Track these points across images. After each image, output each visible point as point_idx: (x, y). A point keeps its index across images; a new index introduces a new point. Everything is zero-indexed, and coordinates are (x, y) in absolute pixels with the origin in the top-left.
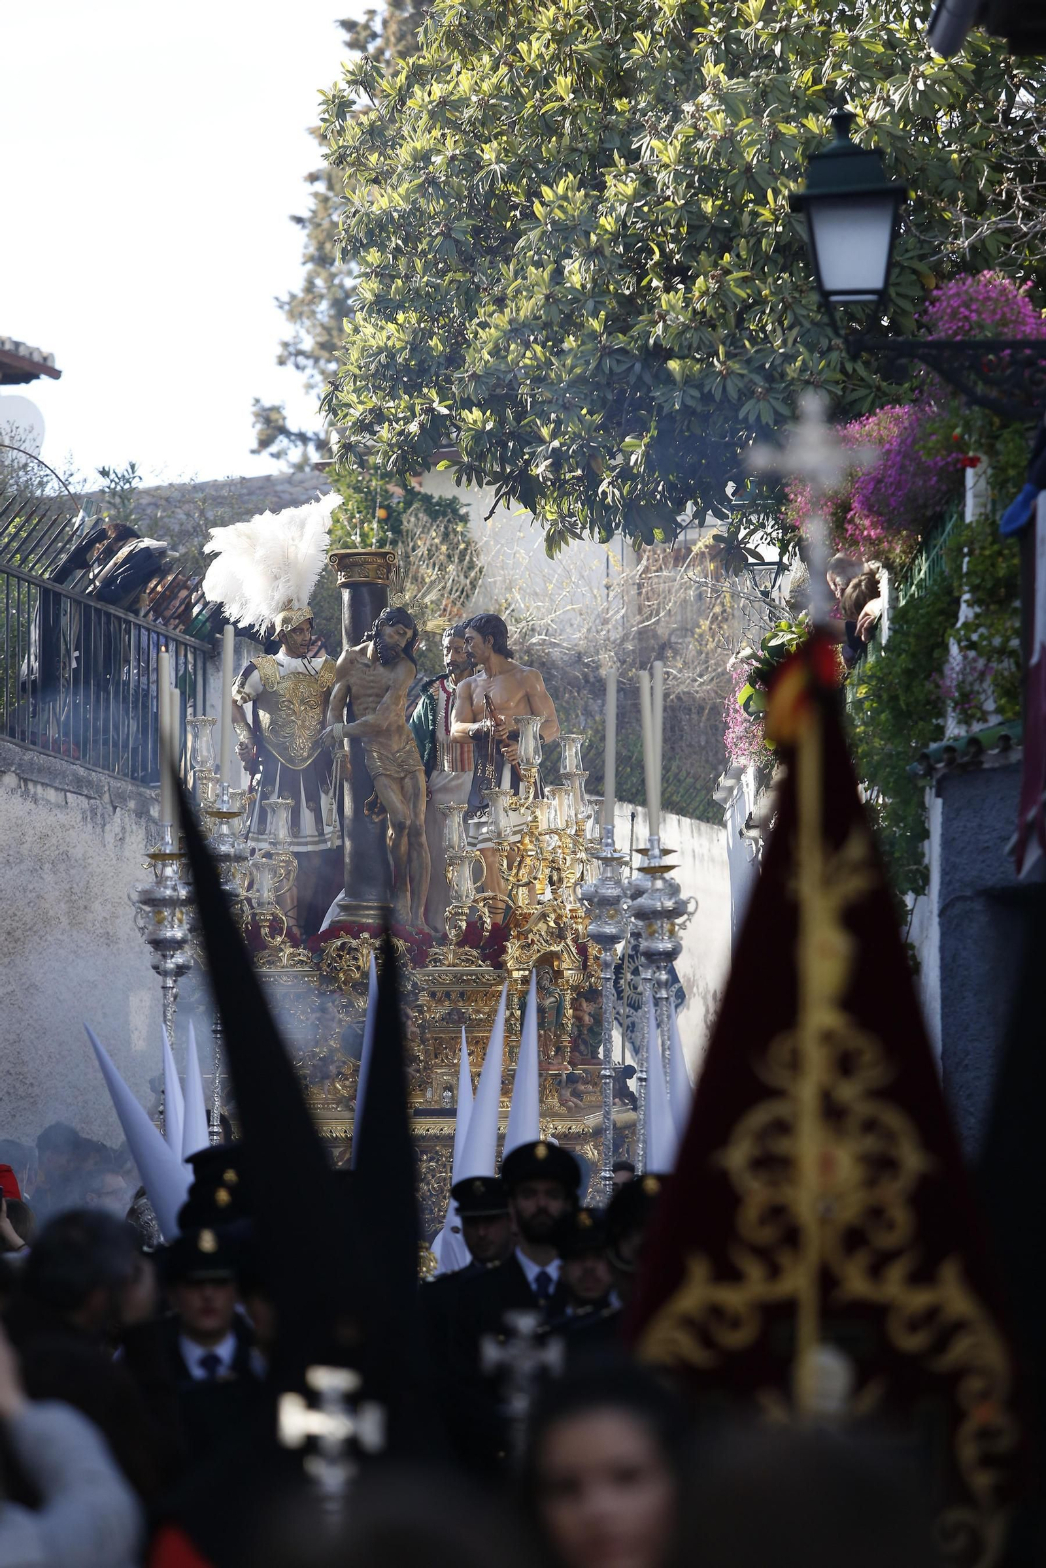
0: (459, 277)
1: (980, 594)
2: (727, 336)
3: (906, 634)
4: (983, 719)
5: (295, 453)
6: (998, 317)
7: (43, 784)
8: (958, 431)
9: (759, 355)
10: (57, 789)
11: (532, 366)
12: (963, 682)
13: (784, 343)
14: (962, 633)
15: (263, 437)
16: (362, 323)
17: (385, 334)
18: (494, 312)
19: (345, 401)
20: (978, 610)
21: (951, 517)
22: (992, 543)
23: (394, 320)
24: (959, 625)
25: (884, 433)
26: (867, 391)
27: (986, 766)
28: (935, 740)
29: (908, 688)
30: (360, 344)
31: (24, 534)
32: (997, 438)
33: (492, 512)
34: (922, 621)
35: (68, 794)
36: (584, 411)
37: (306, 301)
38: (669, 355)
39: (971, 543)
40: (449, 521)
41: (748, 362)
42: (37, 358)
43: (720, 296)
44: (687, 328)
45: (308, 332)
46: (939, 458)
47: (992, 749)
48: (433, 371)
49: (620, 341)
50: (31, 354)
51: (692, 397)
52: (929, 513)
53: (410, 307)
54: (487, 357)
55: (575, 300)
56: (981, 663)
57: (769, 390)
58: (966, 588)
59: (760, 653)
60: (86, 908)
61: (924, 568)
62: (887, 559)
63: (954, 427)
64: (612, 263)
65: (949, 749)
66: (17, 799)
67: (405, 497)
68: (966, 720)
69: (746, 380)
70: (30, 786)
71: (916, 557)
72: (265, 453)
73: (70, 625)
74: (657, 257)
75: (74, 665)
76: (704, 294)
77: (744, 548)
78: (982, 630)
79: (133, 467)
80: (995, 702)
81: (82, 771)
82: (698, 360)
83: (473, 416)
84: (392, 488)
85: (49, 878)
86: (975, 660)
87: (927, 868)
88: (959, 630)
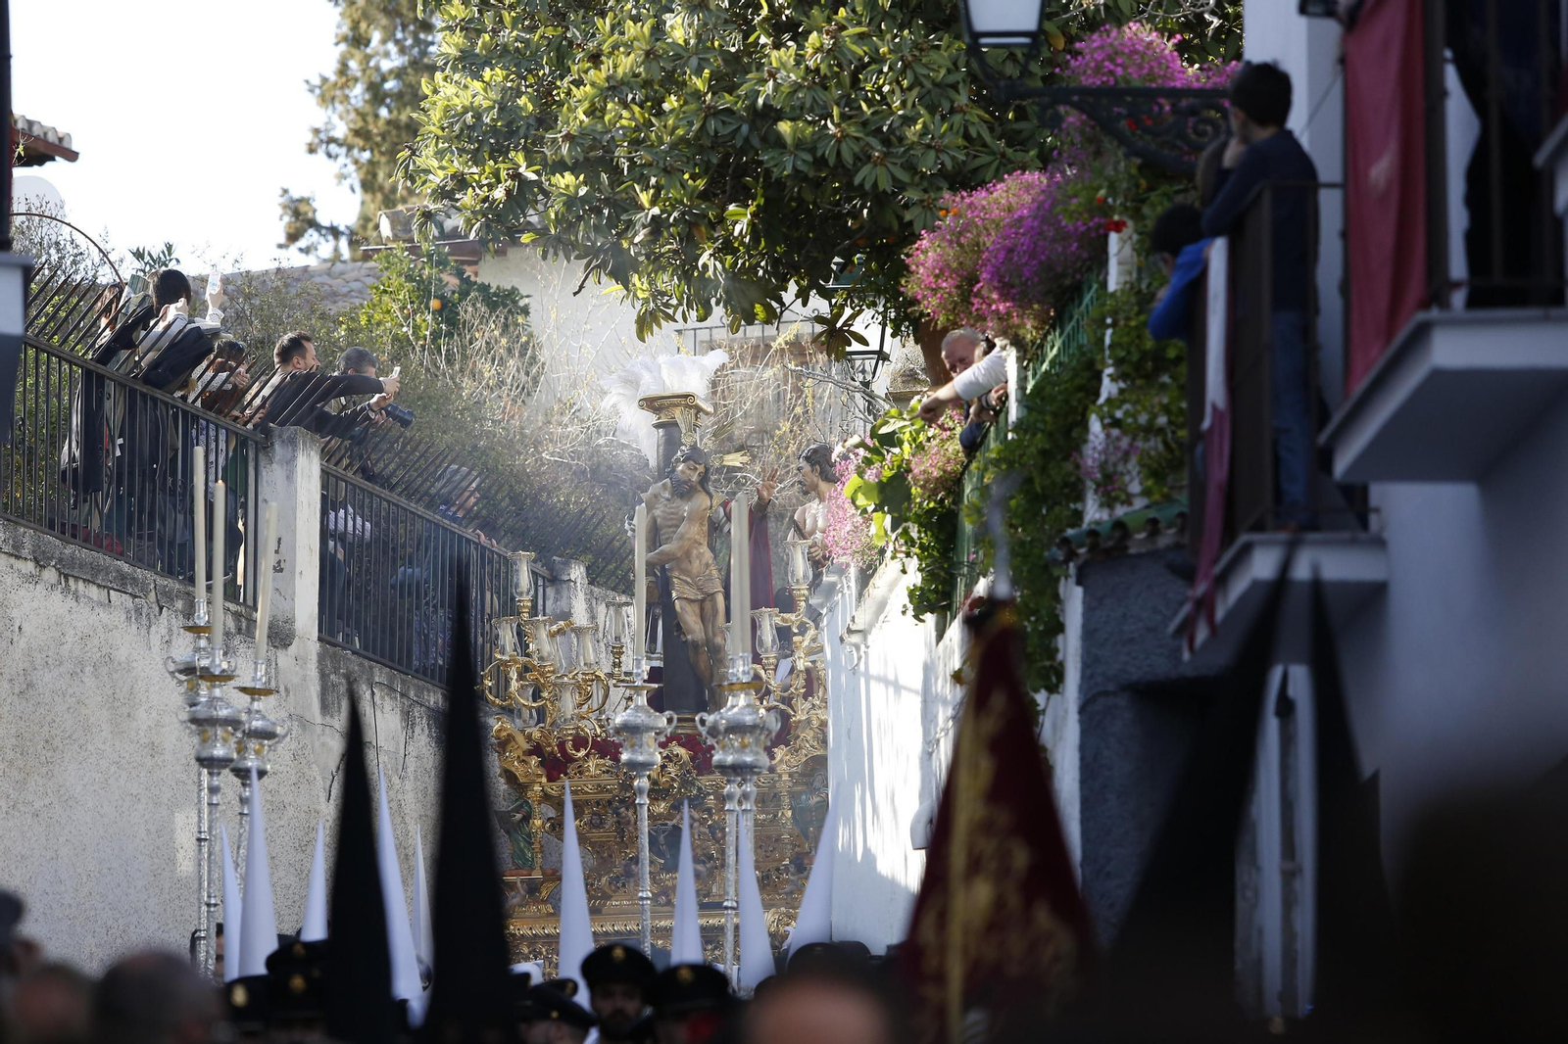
0: (550, 32)
1: (1126, 368)
2: (841, 97)
3: (1042, 412)
4: (1128, 501)
5: (326, 249)
6: (1145, 71)
7: (84, 580)
8: (1102, 193)
9: (876, 118)
10: (99, 586)
11: (629, 127)
12: (1106, 462)
13: (904, 104)
14: (1105, 409)
15: (292, 231)
16: (442, 83)
17: (470, 92)
18: (589, 69)
19: (424, 167)
20: (1122, 385)
21: (1090, 288)
22: (1138, 314)
23: (480, 78)
24: (1102, 400)
25: (1013, 200)
26: (990, 158)
27: (1132, 551)
28: (1072, 526)
29: (1043, 470)
30: (441, 104)
31: (63, 314)
32: (1143, 201)
33: (581, 287)
34: (1060, 398)
35: (111, 592)
36: (686, 176)
37: (339, 84)
38: (779, 116)
39: (1114, 313)
40: (510, 311)
41: (865, 124)
42: (51, 138)
43: (834, 53)
44: (797, 87)
45: (341, 118)
46: (1079, 223)
47: (1139, 532)
48: (522, 132)
49: (727, 101)
50: (45, 134)
51: (804, 161)
52: (1068, 282)
53: (497, 63)
54: (583, 117)
55: (678, 57)
56: (1125, 443)
57: (886, 155)
58: (1110, 362)
59: (868, 441)
60: (129, 715)
61: (1058, 344)
62: (1016, 335)
63: (1099, 188)
64: (718, 17)
65: (1093, 533)
66: (57, 596)
67: (460, 287)
68: (1108, 502)
69: (862, 143)
70: (71, 581)
71: (1048, 333)
72: (294, 248)
73: (114, 409)
74: (765, 12)
75: (118, 453)
76: (817, 50)
77: (848, 331)
78: (1127, 406)
79: (169, 248)
80: (1141, 484)
81: (126, 567)
82: (810, 123)
83: (566, 180)
84: (445, 277)
85: (89, 681)
86: (1118, 439)
87: (1062, 664)
88: (1101, 406)
